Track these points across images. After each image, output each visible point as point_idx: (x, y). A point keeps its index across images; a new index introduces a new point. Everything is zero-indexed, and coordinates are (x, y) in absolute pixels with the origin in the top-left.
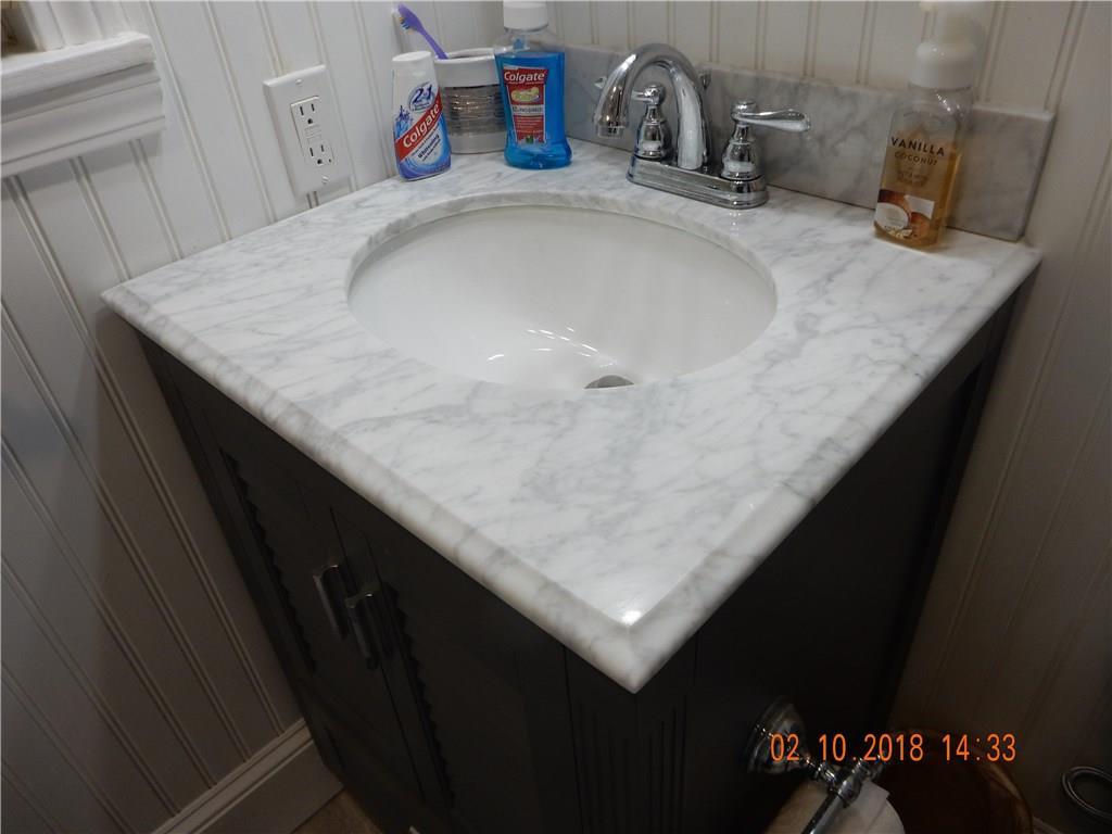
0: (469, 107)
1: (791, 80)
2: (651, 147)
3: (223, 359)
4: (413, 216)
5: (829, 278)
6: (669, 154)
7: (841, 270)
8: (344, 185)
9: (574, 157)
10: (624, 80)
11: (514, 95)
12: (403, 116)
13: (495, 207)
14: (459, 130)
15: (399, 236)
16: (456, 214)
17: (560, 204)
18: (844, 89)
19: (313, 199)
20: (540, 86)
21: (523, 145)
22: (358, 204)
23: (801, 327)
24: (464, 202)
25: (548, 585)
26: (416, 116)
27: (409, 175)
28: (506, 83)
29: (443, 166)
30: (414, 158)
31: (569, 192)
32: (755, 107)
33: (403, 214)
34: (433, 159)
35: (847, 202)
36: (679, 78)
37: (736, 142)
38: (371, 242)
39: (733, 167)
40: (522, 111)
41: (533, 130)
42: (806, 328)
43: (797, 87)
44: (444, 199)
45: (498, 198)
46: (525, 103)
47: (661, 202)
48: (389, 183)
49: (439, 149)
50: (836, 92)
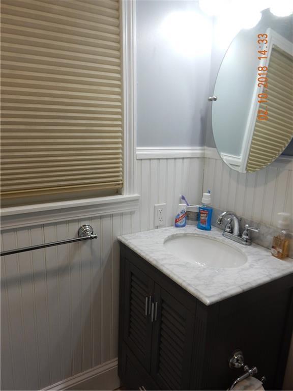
0: (191, 216)
1: (258, 222)
2: (228, 230)
3: (141, 251)
4: (177, 234)
5: (259, 260)
6: (232, 232)
7: (261, 259)
8: (163, 226)
9: (212, 229)
10: (223, 216)
11: (202, 215)
12: (178, 215)
13: (193, 236)
14: (188, 220)
15: (173, 238)
16: (185, 236)
17: (207, 238)
18: (268, 226)
19: (157, 227)
20: (207, 214)
21: (201, 225)
22: (166, 230)
23: (250, 266)
24: (187, 233)
25: (196, 289)
26: (181, 215)
27: (177, 226)
28: (200, 212)
29: (184, 226)
30: (179, 223)
31: (210, 235)
32: (250, 226)
33: (175, 233)
34: (182, 224)
35: (268, 248)
36: (234, 217)
37: (245, 232)
38: (168, 237)
39: (244, 237)
40: (202, 218)
41: (204, 222)
42: (251, 266)
43: (259, 224)
44: (183, 232)
45: (194, 234)
46: (203, 217)
47: (228, 241)
48: (172, 227)
49: (184, 222)
50: (266, 226)
